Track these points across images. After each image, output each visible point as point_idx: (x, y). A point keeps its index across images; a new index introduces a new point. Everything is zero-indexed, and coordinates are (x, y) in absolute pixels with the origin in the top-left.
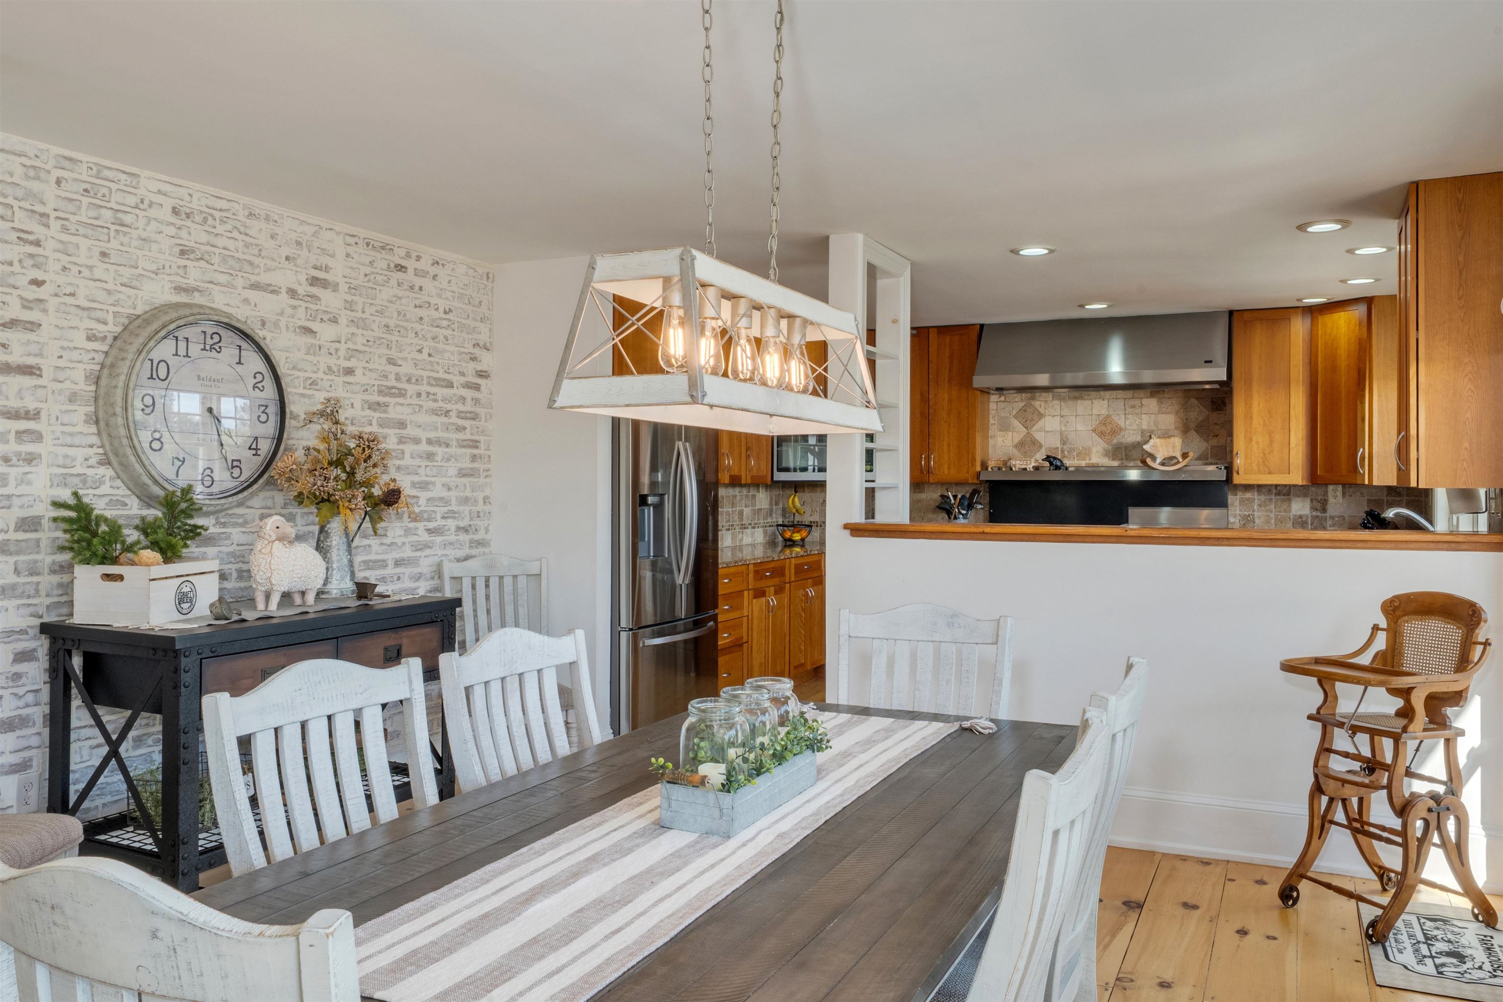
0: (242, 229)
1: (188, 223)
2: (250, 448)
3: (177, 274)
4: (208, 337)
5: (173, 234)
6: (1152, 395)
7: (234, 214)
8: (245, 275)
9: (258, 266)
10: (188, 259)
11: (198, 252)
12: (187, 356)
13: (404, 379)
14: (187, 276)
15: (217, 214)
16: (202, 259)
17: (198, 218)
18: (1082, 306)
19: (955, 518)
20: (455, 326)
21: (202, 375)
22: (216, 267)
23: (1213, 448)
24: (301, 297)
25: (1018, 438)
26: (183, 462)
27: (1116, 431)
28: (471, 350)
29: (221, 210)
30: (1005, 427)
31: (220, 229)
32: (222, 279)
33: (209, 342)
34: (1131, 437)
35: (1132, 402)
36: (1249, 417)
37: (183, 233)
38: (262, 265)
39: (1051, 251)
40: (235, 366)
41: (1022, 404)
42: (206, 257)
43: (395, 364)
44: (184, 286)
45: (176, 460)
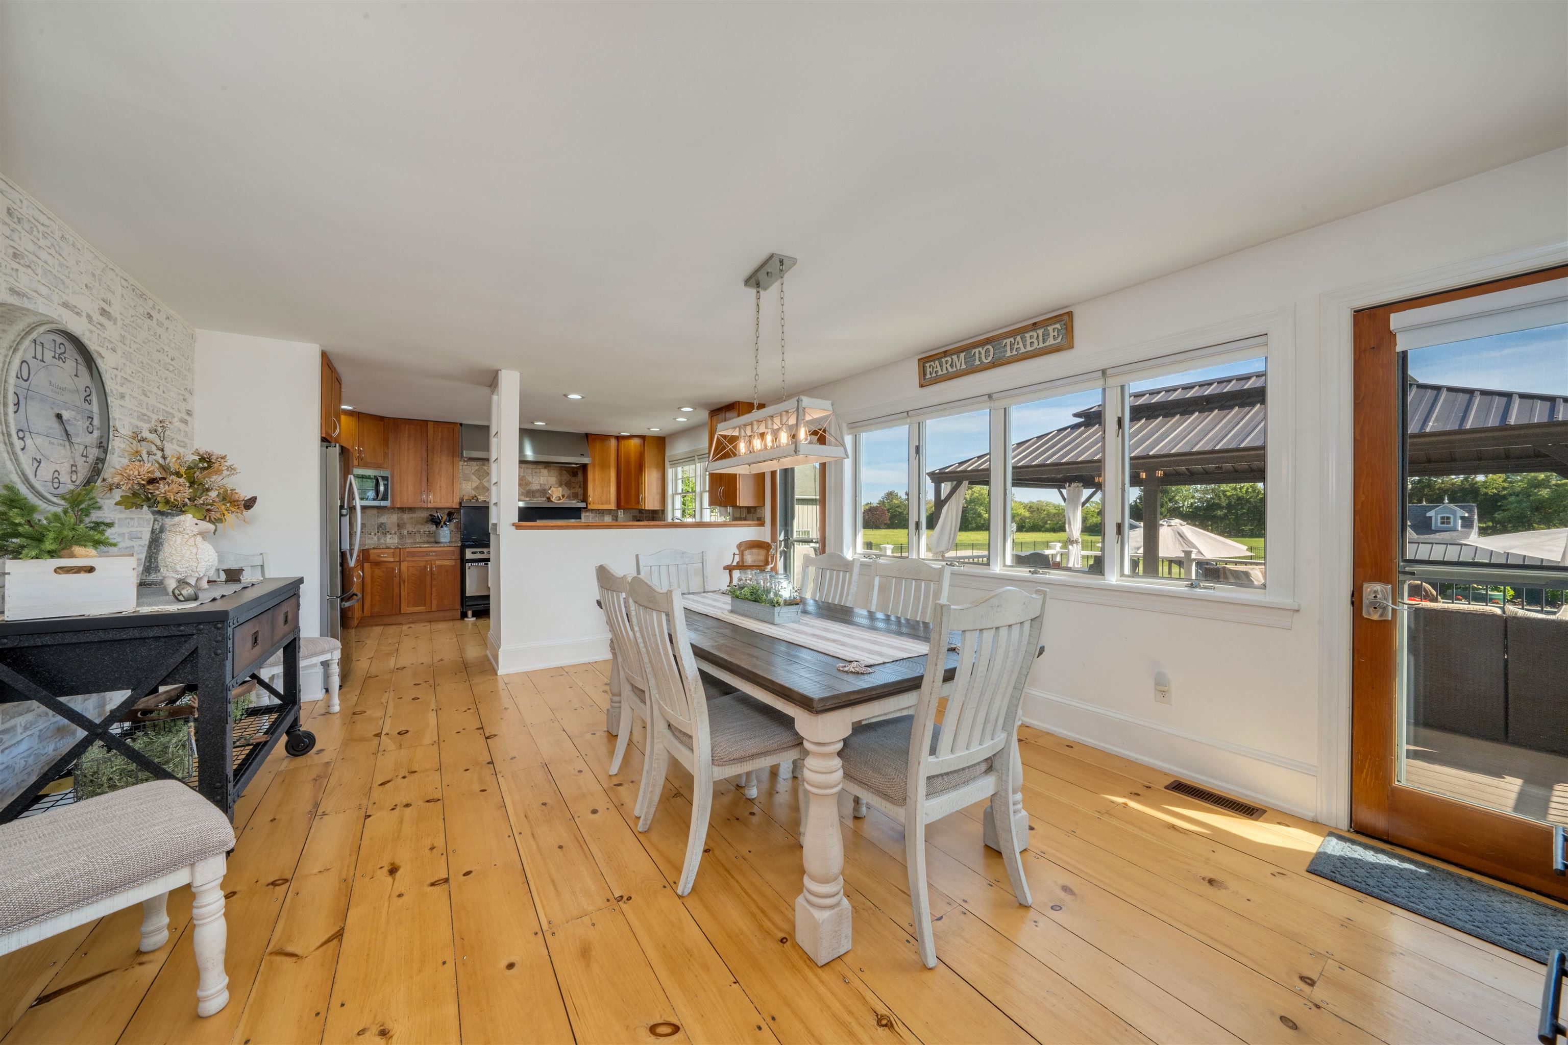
0: (57, 248)
1: (19, 228)
2: (82, 456)
3: (11, 276)
4: (57, 346)
5: (8, 235)
6: (545, 468)
7: (52, 232)
8: (61, 293)
9: (68, 287)
10: (19, 263)
11: (26, 259)
12: (42, 361)
13: (151, 409)
14: (19, 280)
15: (41, 228)
16: (29, 266)
17: (27, 226)
18: (533, 423)
19: (442, 527)
20: (176, 371)
21: (53, 382)
22: (39, 278)
23: (573, 493)
24: (95, 323)
25: (474, 485)
26: (40, 463)
27: (528, 483)
28: (183, 392)
29: (42, 224)
30: (467, 479)
31: (42, 243)
32: (44, 290)
33: (59, 351)
34: (535, 487)
35: (536, 470)
36: (594, 480)
37: (16, 236)
38: (70, 287)
39: (583, 398)
40: (74, 377)
41: (477, 468)
42: (33, 266)
43: (146, 396)
44: (17, 289)
45: (35, 461)
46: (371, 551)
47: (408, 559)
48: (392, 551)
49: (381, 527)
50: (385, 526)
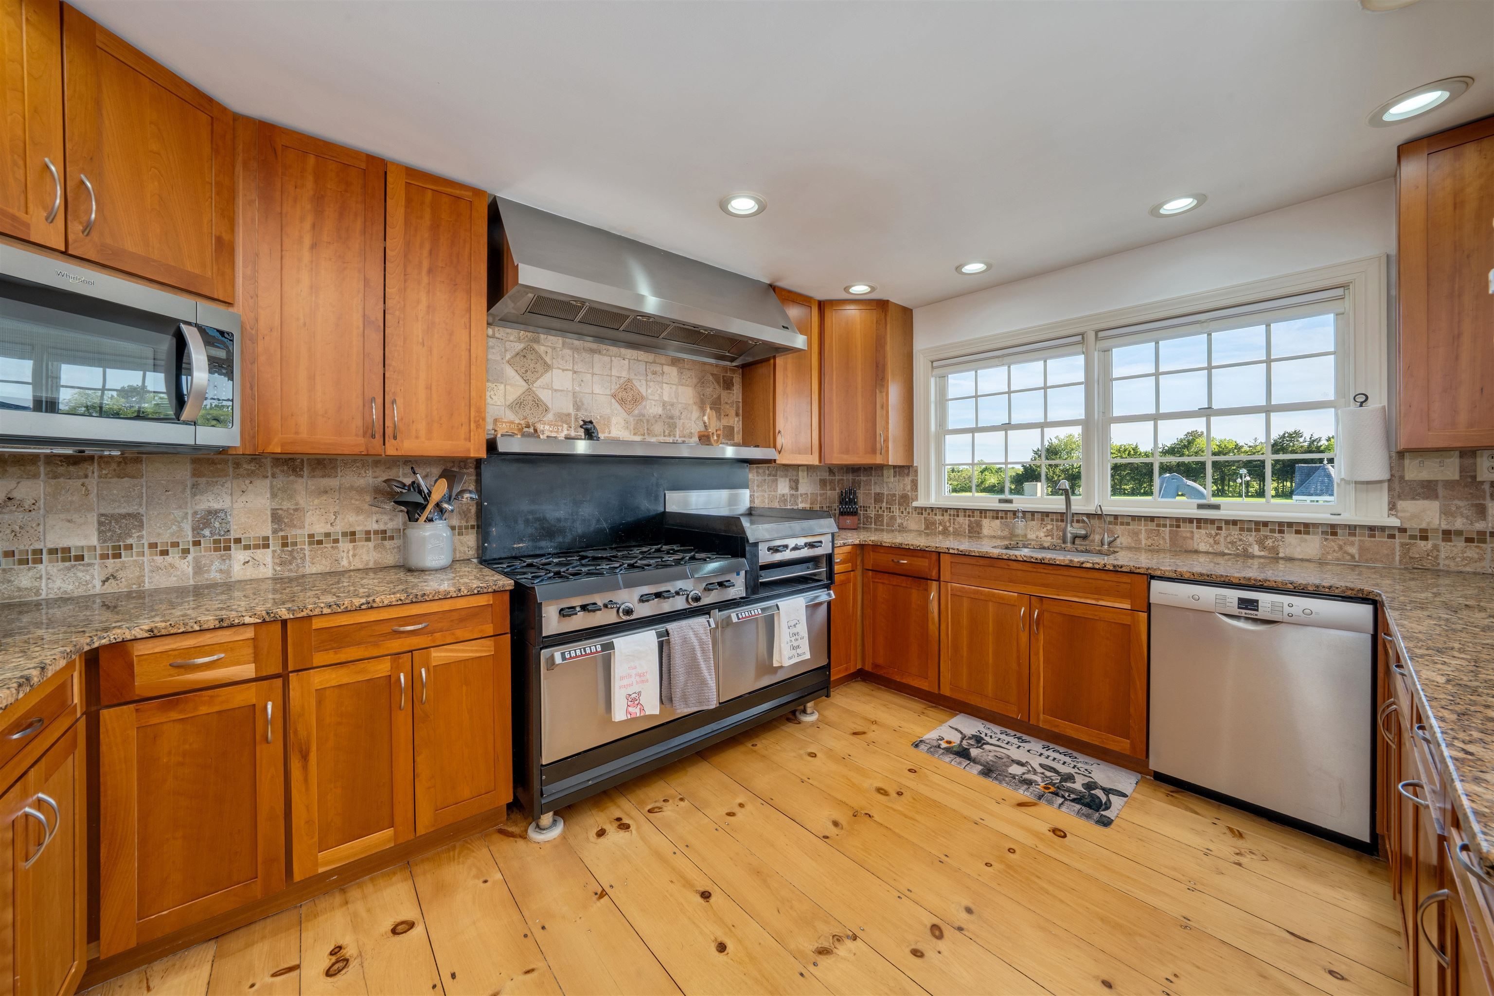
25: (513, 394)
27: (637, 399)
30: (495, 377)
34: (654, 409)
35: (654, 368)
41: (520, 346)
46: (140, 650)
47: (319, 658)
48: (250, 633)
49: (207, 524)
50: (224, 521)
